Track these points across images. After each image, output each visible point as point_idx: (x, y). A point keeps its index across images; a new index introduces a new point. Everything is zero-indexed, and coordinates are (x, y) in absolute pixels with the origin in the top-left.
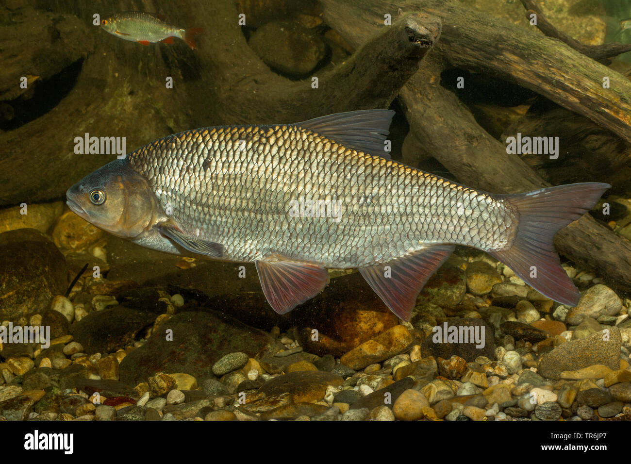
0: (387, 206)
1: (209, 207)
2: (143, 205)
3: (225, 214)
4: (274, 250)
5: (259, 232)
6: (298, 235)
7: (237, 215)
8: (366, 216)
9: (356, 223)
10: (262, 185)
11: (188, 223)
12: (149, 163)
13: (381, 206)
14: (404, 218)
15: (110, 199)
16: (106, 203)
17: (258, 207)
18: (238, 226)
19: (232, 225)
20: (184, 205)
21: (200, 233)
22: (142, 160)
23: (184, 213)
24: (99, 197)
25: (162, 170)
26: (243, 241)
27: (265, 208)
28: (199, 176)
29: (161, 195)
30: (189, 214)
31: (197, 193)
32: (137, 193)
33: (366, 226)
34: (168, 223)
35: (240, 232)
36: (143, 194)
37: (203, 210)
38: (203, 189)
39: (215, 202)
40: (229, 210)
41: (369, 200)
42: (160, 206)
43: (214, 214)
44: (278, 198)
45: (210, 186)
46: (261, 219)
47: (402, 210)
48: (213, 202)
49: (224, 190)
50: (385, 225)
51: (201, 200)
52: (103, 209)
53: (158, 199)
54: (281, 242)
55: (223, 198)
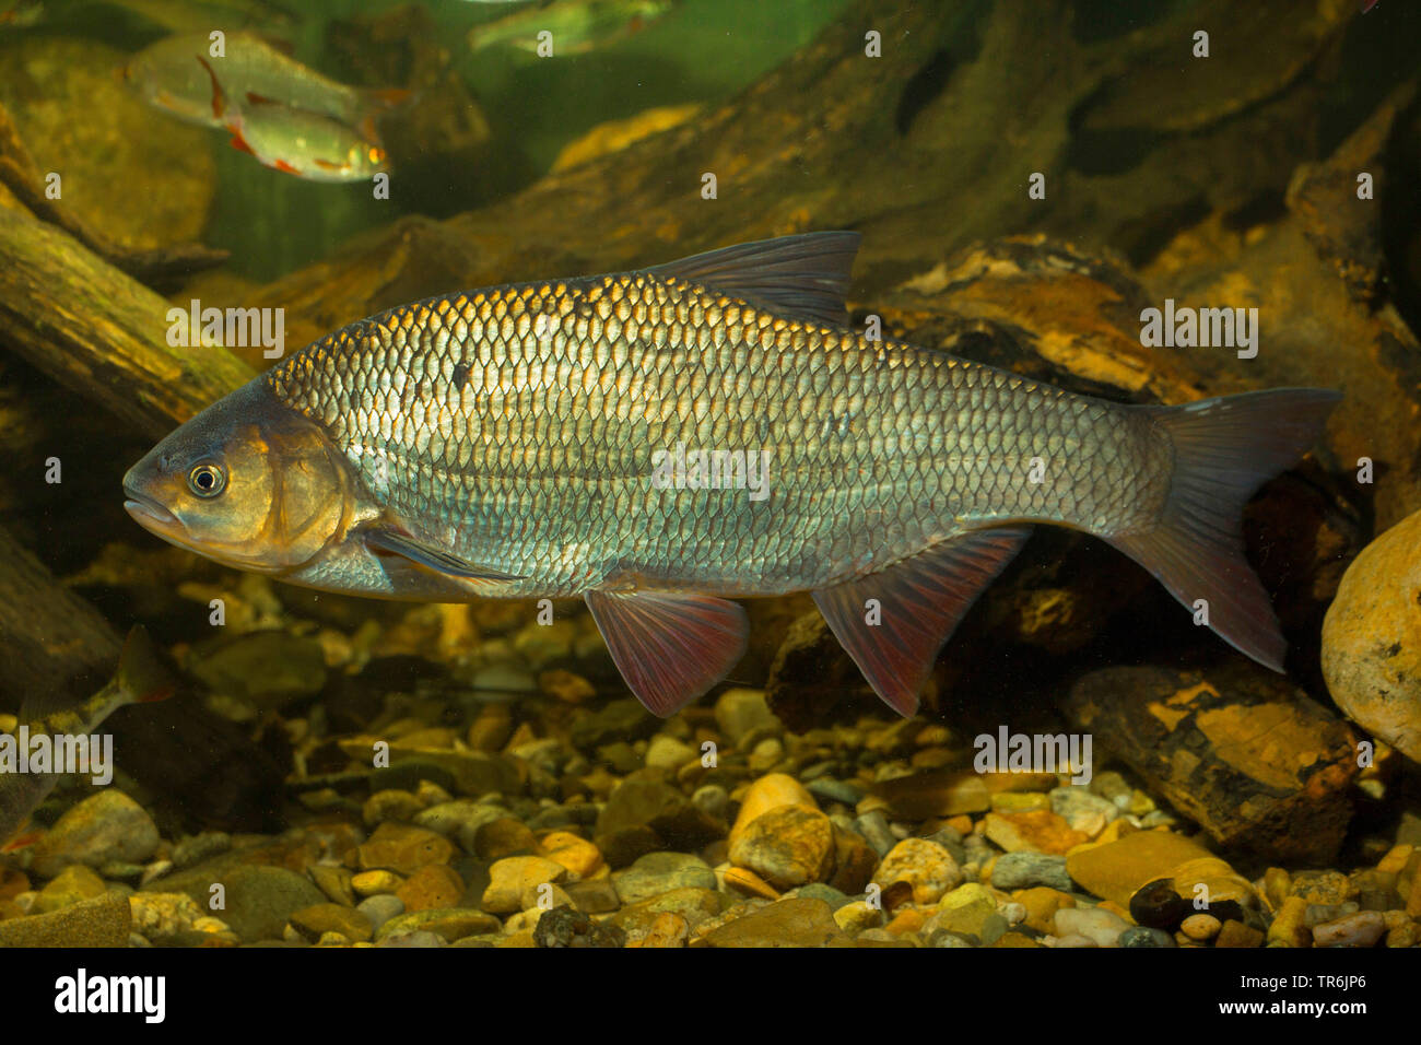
0: (885, 438)
1: (475, 473)
2: (318, 484)
3: (515, 487)
4: (630, 563)
5: (593, 523)
6: (682, 521)
7: (542, 487)
8: (837, 464)
9: (815, 482)
10: (595, 412)
11: (429, 517)
12: (323, 386)
13: (871, 439)
14: (925, 464)
15: (236, 481)
16: (228, 491)
17: (588, 463)
18: (546, 511)
19: (532, 513)
20: (418, 474)
21: (457, 538)
22: (303, 384)
23: (419, 493)
24: (210, 479)
25: (356, 400)
26: (556, 548)
27: (607, 465)
28: (447, 404)
29: (361, 457)
30: (432, 496)
31: (446, 443)
32: (302, 458)
33: (838, 489)
34: (384, 522)
35: (550, 526)
36: (315, 459)
37: (463, 482)
38: (460, 434)
39: (489, 460)
40: (522, 476)
41: (842, 427)
42: (361, 484)
43: (490, 488)
44: (634, 439)
45: (475, 425)
46: (598, 491)
47: (920, 444)
48: (485, 462)
49: (509, 431)
50: (880, 483)
51: (458, 458)
52: (222, 505)
53: (354, 468)
54: (644, 542)
55: (507, 450)
